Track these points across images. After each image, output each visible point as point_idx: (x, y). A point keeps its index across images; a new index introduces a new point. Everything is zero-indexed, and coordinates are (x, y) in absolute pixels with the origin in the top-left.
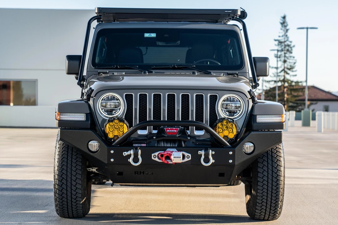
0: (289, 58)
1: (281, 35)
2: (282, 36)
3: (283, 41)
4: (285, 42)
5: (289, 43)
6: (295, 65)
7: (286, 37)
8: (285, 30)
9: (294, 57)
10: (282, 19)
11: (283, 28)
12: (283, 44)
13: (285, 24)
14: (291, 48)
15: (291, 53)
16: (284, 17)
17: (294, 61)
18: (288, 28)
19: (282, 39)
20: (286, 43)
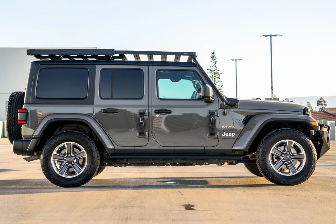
0: (218, 82)
1: (211, 66)
2: (213, 66)
3: (213, 70)
4: (214, 70)
5: (218, 72)
6: (222, 87)
7: (215, 67)
8: (215, 62)
9: (221, 82)
10: (212, 54)
11: (213, 61)
12: (213, 72)
13: (215, 58)
14: (219, 74)
15: (219, 78)
16: (213, 53)
17: (222, 84)
18: (216, 60)
19: (212, 69)
20: (215, 72)
